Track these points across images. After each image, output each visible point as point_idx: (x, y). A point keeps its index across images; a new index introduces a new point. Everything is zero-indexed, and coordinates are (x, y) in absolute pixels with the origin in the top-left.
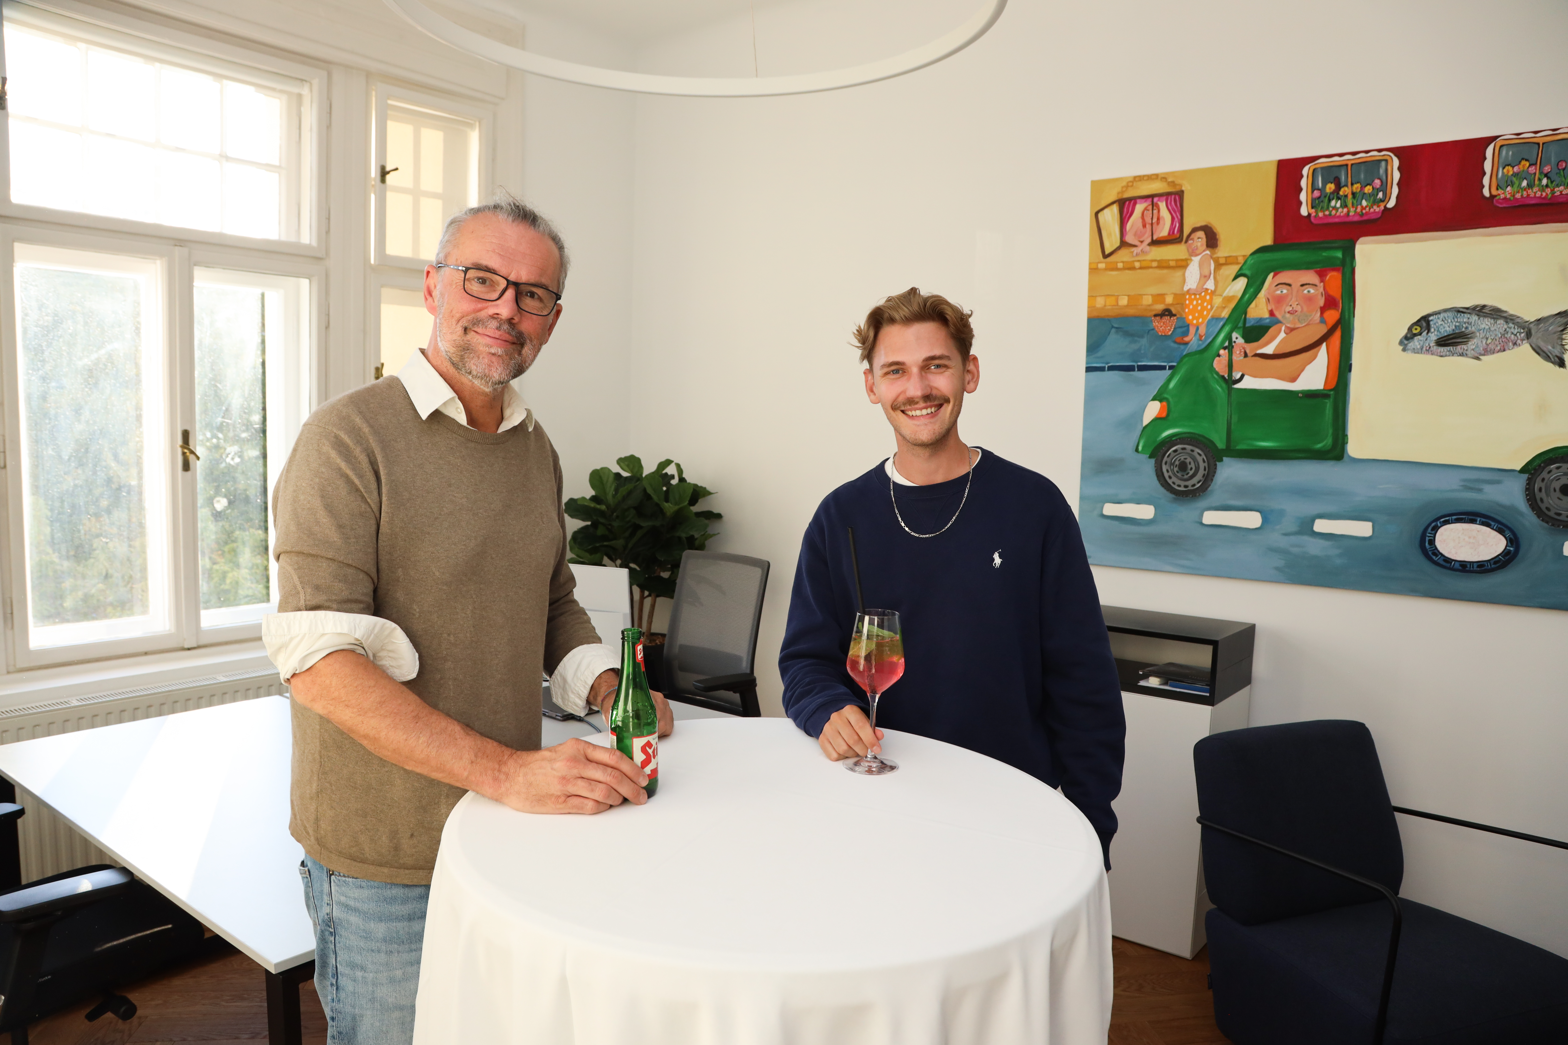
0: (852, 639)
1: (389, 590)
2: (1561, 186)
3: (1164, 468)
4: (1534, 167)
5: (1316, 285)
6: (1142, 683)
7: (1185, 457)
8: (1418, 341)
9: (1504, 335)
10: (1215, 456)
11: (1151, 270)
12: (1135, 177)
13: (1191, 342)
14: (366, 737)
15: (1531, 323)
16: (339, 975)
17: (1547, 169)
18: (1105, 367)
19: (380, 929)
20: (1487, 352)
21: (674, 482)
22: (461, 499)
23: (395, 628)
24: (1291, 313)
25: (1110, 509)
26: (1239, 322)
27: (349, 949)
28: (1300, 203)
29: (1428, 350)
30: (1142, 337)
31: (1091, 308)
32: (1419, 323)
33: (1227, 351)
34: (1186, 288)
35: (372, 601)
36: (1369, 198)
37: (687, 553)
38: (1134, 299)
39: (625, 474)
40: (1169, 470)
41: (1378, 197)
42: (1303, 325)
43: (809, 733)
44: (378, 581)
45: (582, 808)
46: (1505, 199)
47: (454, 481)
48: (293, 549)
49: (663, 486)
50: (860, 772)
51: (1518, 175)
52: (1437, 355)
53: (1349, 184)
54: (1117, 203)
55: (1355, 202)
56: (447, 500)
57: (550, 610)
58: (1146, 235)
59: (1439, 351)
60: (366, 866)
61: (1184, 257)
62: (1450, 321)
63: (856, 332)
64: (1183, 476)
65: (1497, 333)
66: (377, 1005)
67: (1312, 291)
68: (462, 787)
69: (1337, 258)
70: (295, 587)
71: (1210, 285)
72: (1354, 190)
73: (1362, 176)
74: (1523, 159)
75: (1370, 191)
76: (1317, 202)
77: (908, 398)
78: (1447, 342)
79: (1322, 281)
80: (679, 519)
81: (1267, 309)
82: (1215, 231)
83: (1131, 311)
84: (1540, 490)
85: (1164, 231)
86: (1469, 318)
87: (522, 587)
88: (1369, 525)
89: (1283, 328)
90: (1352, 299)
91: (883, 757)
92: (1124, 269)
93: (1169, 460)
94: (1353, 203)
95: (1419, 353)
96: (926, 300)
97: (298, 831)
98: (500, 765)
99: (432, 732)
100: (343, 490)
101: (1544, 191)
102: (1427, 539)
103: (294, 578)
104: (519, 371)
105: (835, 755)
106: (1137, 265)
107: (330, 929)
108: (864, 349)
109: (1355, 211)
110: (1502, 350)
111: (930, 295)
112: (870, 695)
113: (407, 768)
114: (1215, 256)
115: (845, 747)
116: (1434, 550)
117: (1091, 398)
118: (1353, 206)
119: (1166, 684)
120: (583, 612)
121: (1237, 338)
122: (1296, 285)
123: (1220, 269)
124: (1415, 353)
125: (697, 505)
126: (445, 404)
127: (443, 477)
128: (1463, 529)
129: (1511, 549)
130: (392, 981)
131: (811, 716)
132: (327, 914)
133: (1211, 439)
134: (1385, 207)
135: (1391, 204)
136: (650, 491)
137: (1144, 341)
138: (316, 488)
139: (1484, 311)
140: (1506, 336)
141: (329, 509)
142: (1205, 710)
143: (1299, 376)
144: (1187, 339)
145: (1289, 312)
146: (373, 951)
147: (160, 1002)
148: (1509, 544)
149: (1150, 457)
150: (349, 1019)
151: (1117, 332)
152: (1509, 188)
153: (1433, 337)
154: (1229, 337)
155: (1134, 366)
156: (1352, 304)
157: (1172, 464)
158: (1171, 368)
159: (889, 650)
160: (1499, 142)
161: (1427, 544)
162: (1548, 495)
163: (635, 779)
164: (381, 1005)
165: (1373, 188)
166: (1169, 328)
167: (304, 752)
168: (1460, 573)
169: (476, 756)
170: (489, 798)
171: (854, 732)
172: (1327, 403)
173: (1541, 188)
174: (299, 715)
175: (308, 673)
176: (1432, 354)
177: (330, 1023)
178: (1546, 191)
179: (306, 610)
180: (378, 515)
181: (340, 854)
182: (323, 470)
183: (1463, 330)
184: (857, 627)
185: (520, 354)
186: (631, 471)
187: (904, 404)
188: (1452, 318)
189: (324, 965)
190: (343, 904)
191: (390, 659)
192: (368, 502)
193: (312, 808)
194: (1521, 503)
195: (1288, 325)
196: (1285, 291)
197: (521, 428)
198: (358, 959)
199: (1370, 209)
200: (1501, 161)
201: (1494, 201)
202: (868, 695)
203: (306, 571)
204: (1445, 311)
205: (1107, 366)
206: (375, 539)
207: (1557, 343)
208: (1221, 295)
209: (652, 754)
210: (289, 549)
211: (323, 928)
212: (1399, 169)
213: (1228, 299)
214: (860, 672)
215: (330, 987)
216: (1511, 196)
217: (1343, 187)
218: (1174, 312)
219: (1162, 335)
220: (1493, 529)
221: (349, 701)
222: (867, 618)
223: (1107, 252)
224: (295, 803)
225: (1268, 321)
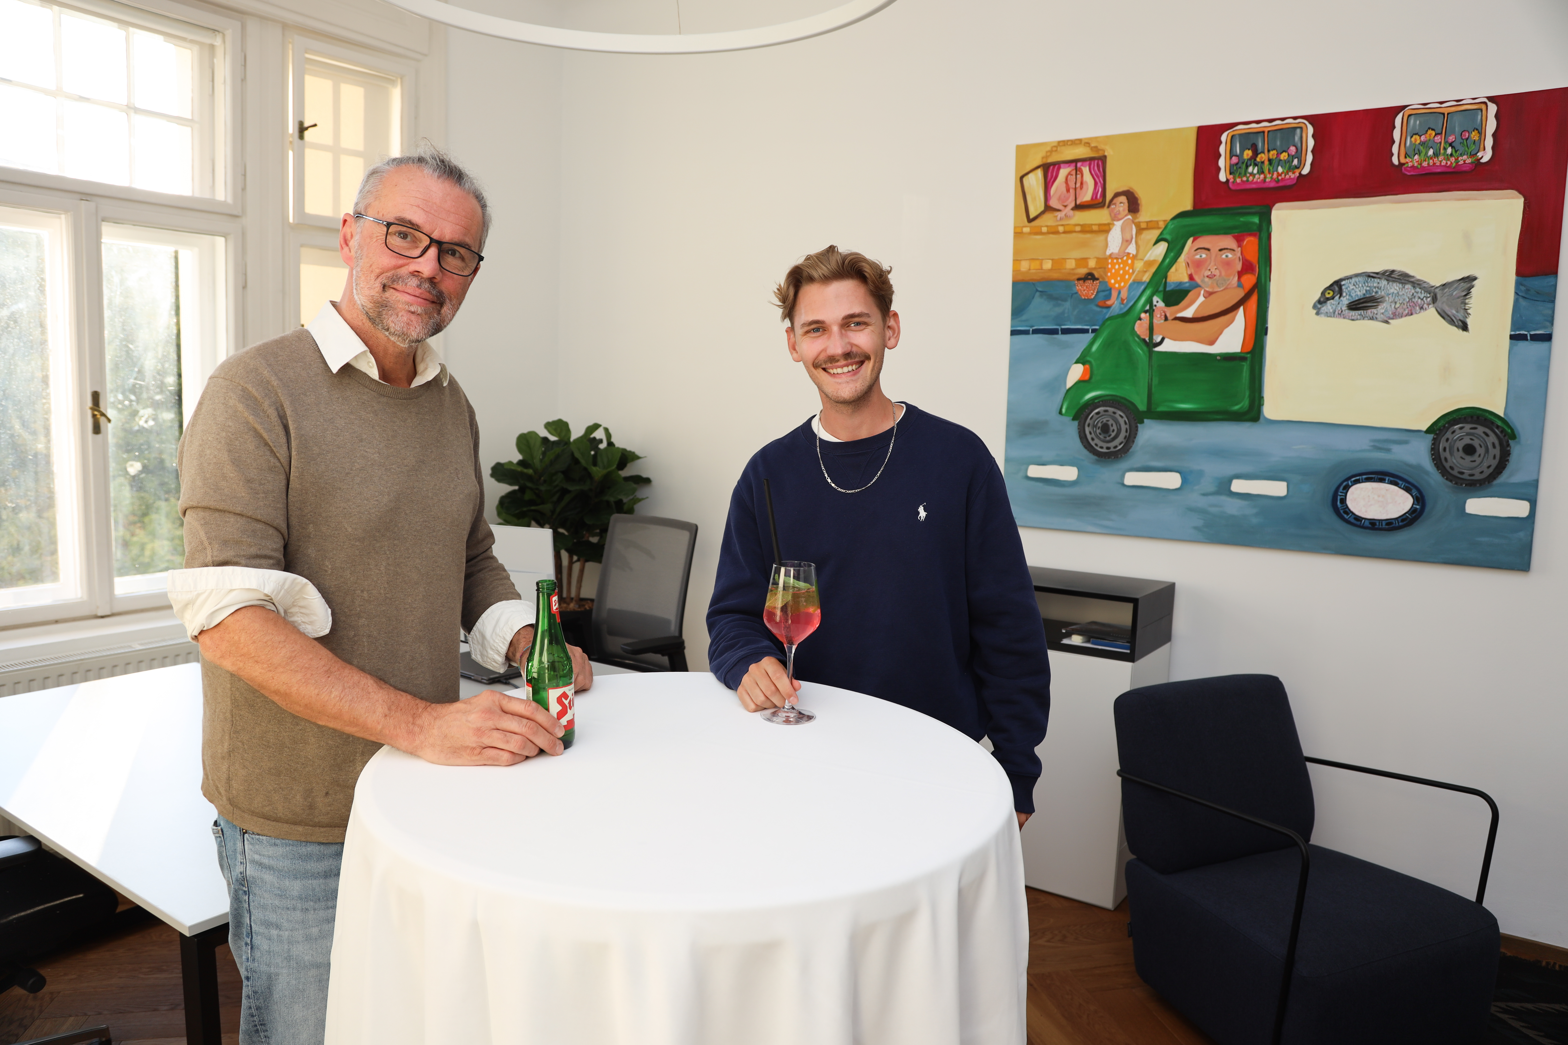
0: (769, 591)
1: (300, 546)
2: (1464, 155)
3: (1087, 430)
4: (1439, 137)
5: (1234, 250)
6: (1065, 641)
7: (1107, 419)
8: (1331, 305)
9: (1411, 299)
10: (1136, 418)
11: (1074, 235)
12: (1059, 142)
13: (1113, 306)
14: (277, 692)
15: (1437, 287)
16: (253, 934)
17: (1451, 138)
18: (1029, 330)
19: (295, 887)
20: (1395, 316)
21: (603, 446)
22: (373, 454)
23: (306, 584)
24: (1210, 278)
25: (1034, 471)
26: (1160, 286)
27: (264, 907)
28: (1219, 169)
29: (1341, 314)
30: (1065, 300)
31: (1016, 272)
32: (1332, 288)
33: (1148, 314)
34: (1108, 253)
35: (282, 557)
36: (1284, 164)
37: (615, 517)
38: (1058, 263)
39: (553, 438)
40: (1092, 432)
41: (1293, 164)
42: (1221, 289)
43: (729, 686)
44: (289, 537)
45: (497, 760)
46: (1413, 166)
47: (365, 436)
48: (200, 505)
49: (591, 450)
50: (778, 723)
51: (1425, 144)
52: (1349, 319)
53: (1266, 151)
54: (1042, 168)
55: (1271, 168)
56: (358, 456)
57: (466, 567)
58: (1070, 200)
59: (1350, 315)
60: (280, 824)
61: (1106, 222)
62: (1361, 285)
63: (776, 291)
64: (1105, 437)
65: (1405, 297)
66: (293, 963)
67: (1230, 256)
68: (376, 741)
69: (1254, 223)
70: (202, 543)
71: (1132, 249)
72: (1271, 157)
73: (1278, 143)
74: (1429, 128)
75: (1286, 158)
76: (1235, 168)
77: (829, 356)
78: (1358, 306)
79: (1239, 246)
80: (608, 483)
81: (1187, 273)
82: (1136, 196)
83: (1055, 275)
84: (1445, 449)
85: (1087, 196)
86: (1378, 283)
87: (437, 543)
88: (1284, 485)
89: (1202, 292)
90: (1268, 264)
91: (801, 708)
92: (1048, 233)
93: (1091, 422)
94: (1269, 170)
95: (1331, 317)
96: (844, 258)
97: (210, 791)
98: (414, 718)
99: (344, 686)
100: (251, 444)
101: (1449, 160)
102: (1339, 498)
103: (201, 533)
104: (437, 329)
105: (753, 706)
106: (1061, 229)
107: (244, 888)
108: (785, 308)
109: (1271, 177)
110: (1410, 314)
111: (849, 252)
112: (787, 646)
113: (320, 723)
114: (1137, 220)
115: (762, 698)
116: (1345, 508)
117: (1016, 361)
118: (1269, 173)
119: (1088, 641)
120: (502, 568)
121: (1157, 302)
122: (1215, 250)
123: (1141, 234)
124: (1328, 317)
125: (626, 469)
126: (356, 358)
127: (354, 433)
128: (1373, 488)
129: (1418, 507)
130: (308, 938)
131: (732, 668)
132: (241, 873)
133: (1133, 401)
134: (1300, 173)
135: (1306, 170)
136: (577, 455)
137: (1067, 305)
138: (223, 442)
139: (1393, 276)
140: (1413, 300)
141: (236, 462)
142: (1125, 667)
143: (1217, 339)
144: (1109, 303)
145: (1207, 277)
146: (288, 909)
147: (73, 977)
148: (1416, 502)
149: (1074, 419)
150: (264, 978)
151: (1041, 296)
152: (1416, 157)
153: (1345, 301)
154: (1150, 301)
155: (1058, 329)
156: (1268, 269)
157: (1095, 426)
158: (1094, 331)
159: (806, 601)
160: (1407, 111)
161: (1338, 503)
162: (1451, 454)
163: (550, 730)
164: (297, 963)
165: (1288, 155)
166: (1092, 292)
167: (215, 711)
168: (1371, 531)
169: (389, 709)
170: (404, 752)
171: (770, 682)
172: (1244, 365)
173: (1446, 157)
174: (210, 674)
175: (216, 630)
176: (1344, 318)
177: (245, 983)
178: (1451, 160)
179: (213, 566)
180: (287, 470)
181: (253, 813)
182: (230, 424)
183: (1374, 294)
184: (774, 579)
185: (439, 313)
186: (558, 435)
187: (825, 362)
188: (1363, 283)
189: (239, 924)
190: (257, 863)
191: (301, 615)
192: (277, 457)
193: (224, 768)
194: (1427, 463)
195: (1207, 289)
196: (1204, 256)
197: (435, 382)
198: (273, 917)
199: (1285, 175)
200: (1408, 130)
201: (1403, 168)
202: (785, 646)
203: (213, 526)
204: (1357, 275)
205: (1031, 330)
206: (284, 494)
207: (1461, 308)
208: (1142, 260)
209: (568, 705)
210: (195, 504)
211: (237, 888)
212: (1313, 136)
213: (1149, 264)
214: (777, 623)
215: (244, 947)
216: (1418, 164)
217: (1260, 153)
218: (1097, 276)
219: (1085, 299)
220: (1400, 488)
221: (259, 657)
222: (783, 570)
223: (1032, 216)
224: (207, 764)
225: (1187, 285)
